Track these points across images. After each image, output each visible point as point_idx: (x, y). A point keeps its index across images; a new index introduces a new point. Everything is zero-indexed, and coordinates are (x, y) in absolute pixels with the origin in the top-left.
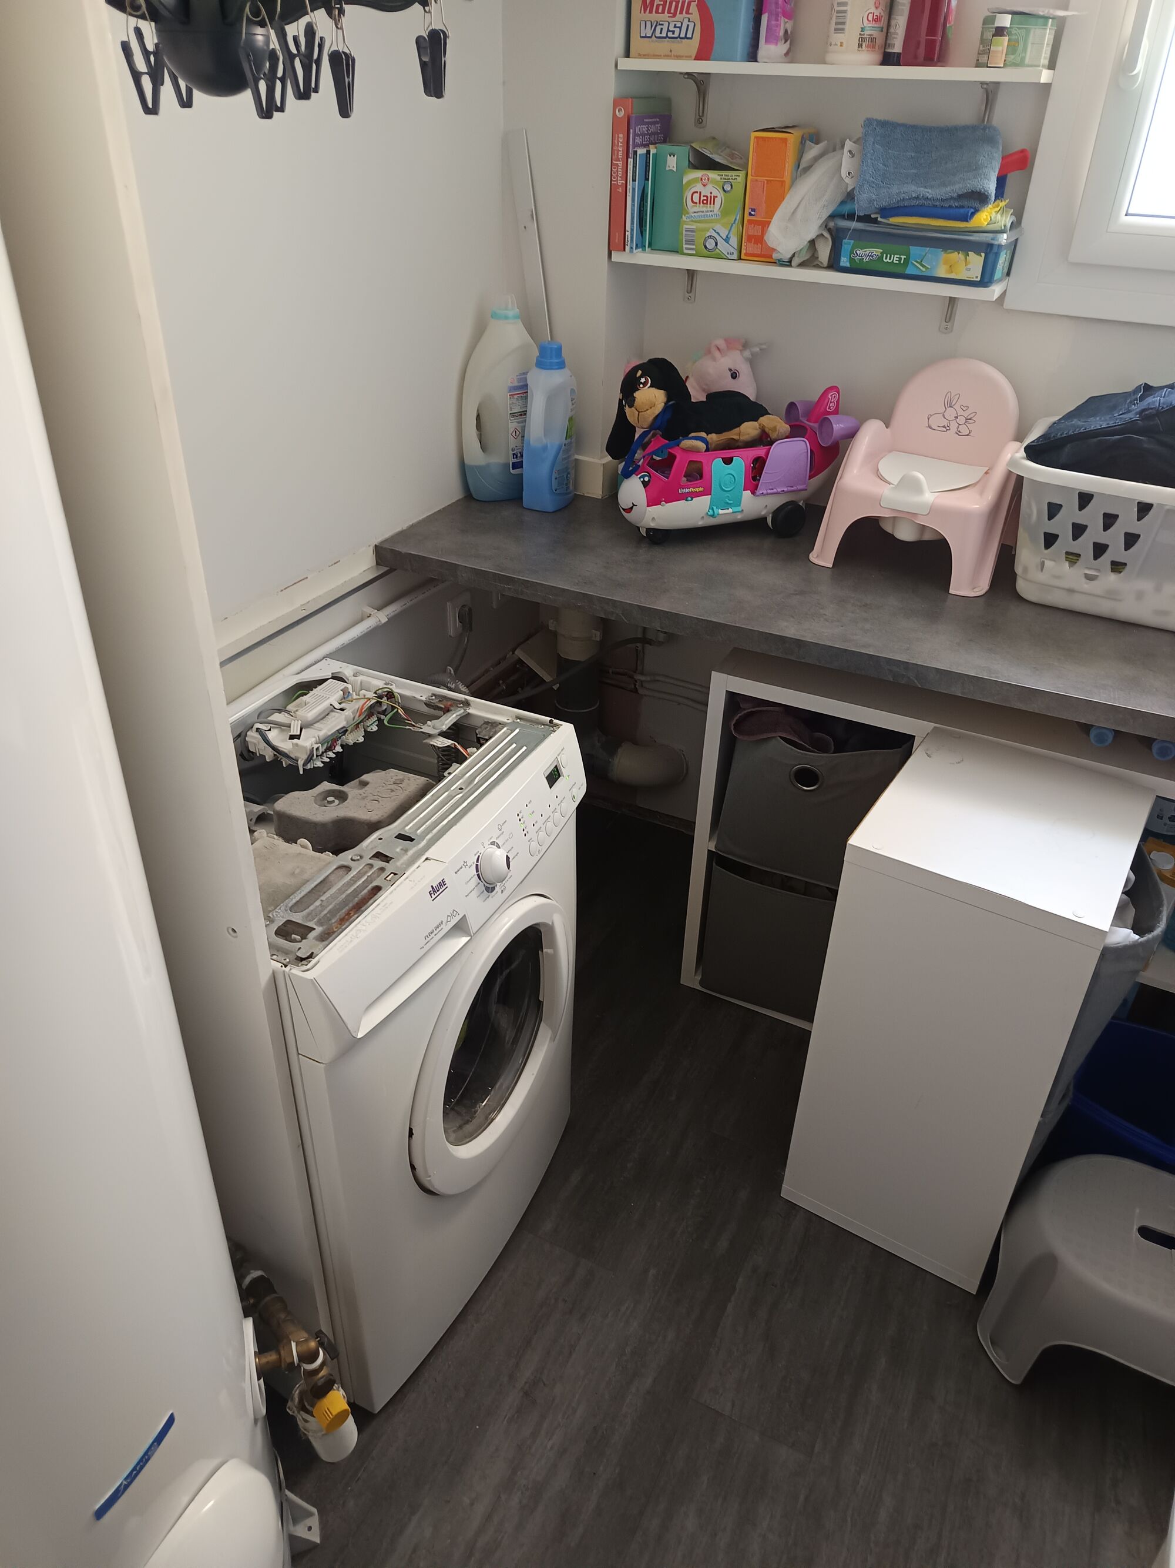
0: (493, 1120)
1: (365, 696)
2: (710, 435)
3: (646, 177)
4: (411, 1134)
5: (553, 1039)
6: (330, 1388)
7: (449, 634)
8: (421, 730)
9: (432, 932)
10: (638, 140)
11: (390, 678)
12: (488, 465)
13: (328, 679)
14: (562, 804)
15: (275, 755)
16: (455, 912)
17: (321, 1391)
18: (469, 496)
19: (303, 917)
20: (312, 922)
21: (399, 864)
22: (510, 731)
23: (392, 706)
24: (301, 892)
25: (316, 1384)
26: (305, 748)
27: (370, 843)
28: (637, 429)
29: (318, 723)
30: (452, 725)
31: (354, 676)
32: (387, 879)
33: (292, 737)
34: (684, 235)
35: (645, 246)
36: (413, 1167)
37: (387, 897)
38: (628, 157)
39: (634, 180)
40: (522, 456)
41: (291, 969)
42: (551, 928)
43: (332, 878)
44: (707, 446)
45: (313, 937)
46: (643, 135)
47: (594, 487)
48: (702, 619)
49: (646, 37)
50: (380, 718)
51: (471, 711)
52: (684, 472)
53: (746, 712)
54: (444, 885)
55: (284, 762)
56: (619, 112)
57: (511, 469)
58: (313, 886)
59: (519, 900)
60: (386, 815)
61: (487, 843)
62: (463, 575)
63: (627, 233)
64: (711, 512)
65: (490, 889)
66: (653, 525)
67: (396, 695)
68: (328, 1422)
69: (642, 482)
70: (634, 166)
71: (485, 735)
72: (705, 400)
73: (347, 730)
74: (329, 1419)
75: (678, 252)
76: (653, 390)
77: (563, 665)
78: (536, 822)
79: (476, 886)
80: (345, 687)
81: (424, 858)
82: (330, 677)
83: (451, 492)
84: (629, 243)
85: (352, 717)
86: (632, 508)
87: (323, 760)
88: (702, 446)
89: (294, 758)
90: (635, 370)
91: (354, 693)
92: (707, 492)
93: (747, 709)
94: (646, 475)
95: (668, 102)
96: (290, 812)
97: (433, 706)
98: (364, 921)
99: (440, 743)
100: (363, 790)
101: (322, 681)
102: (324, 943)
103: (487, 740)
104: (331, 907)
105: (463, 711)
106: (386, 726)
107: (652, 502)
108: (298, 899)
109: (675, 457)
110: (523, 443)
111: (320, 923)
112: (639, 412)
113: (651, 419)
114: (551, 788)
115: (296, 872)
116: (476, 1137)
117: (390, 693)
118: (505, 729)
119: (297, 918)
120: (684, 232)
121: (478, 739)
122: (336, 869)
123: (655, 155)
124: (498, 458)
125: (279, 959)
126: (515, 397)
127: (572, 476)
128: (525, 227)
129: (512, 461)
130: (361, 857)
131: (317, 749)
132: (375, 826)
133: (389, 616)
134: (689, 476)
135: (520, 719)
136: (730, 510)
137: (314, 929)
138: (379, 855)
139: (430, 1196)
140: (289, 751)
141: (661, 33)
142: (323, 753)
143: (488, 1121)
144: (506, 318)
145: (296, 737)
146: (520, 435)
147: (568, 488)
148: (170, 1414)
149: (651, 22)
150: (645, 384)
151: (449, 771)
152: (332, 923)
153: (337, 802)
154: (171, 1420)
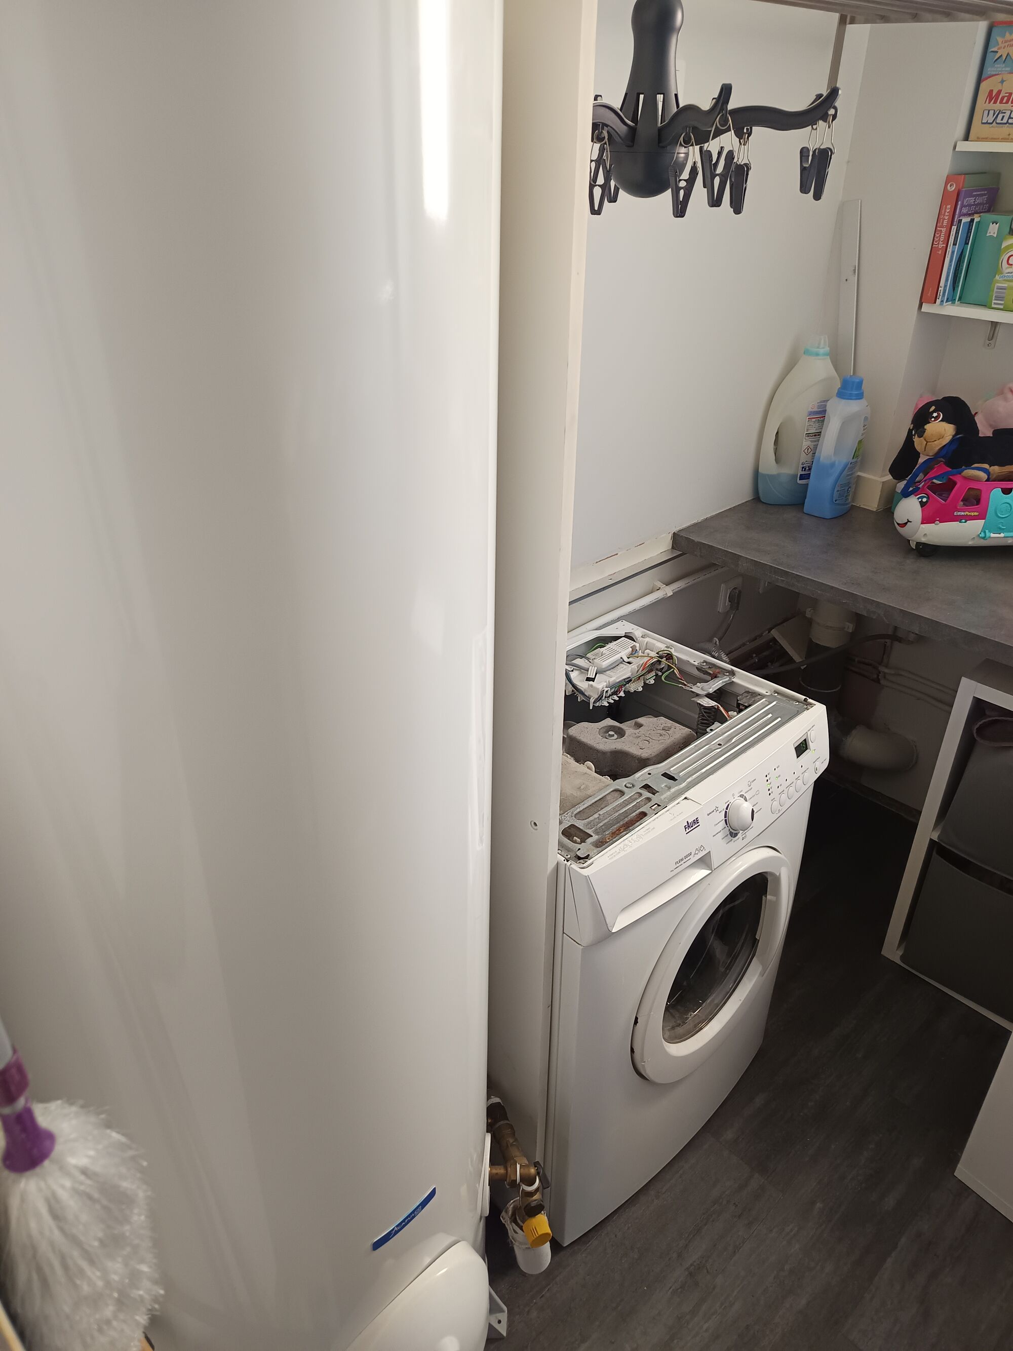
0: (701, 1029)
1: (648, 654)
2: (992, 467)
3: (966, 241)
4: (636, 1022)
5: (762, 974)
6: (539, 1212)
7: (718, 610)
8: (691, 689)
9: (682, 860)
10: (965, 210)
11: (670, 643)
12: (779, 475)
13: (622, 637)
14: (806, 774)
15: (573, 691)
16: (702, 848)
17: (533, 1211)
18: (757, 498)
19: (584, 824)
20: (591, 830)
21: (663, 797)
22: (768, 703)
23: (668, 665)
24: (584, 804)
25: (529, 1204)
26: (598, 689)
27: (641, 776)
28: (921, 455)
29: (610, 671)
30: (717, 690)
31: (642, 637)
32: (653, 808)
33: (588, 679)
34: (995, 292)
35: (955, 300)
36: (632, 1051)
37: (650, 823)
38: (952, 225)
39: (955, 244)
40: (810, 469)
41: (571, 864)
42: (777, 879)
43: (608, 798)
44: (988, 476)
45: (590, 842)
46: (970, 206)
47: (871, 500)
48: (962, 630)
49: (987, 123)
50: (658, 674)
51: (735, 680)
52: (962, 497)
53: (990, 719)
54: (698, 823)
55: (579, 698)
56: (950, 186)
57: (798, 479)
58: (594, 801)
59: (755, 849)
60: (654, 754)
61: (737, 795)
62: (744, 565)
63: (940, 289)
64: (982, 535)
65: (733, 834)
66: (923, 540)
67: (674, 657)
68: (534, 1239)
69: (920, 502)
70: (957, 233)
71: (745, 703)
72: (992, 436)
73: (631, 680)
74: (535, 1237)
75: (986, 306)
76: (944, 424)
77: (813, 649)
78: (781, 785)
79: (722, 830)
80: (634, 645)
81: (683, 797)
82: (623, 635)
83: (743, 494)
84: (941, 297)
85: (637, 670)
86: (906, 524)
87: (608, 701)
88: (984, 476)
89: (588, 696)
90: (929, 405)
91: (640, 651)
92: (982, 516)
93: (994, 716)
94: (924, 497)
95: (998, 176)
96: (580, 738)
97: (703, 671)
98: (630, 839)
99: (706, 703)
100: (638, 731)
101: (616, 638)
102: (598, 849)
103: (746, 707)
104: (606, 821)
105: (728, 679)
106: (663, 681)
107: (926, 520)
108: (581, 809)
109: (955, 484)
110: (813, 459)
111: (597, 833)
112: (927, 442)
113: (937, 448)
114: (798, 757)
115: (582, 787)
116: (685, 1040)
117: (670, 656)
118: (764, 700)
119: (580, 824)
120: (995, 290)
121: (738, 705)
122: (612, 791)
123: (979, 223)
124: (791, 469)
125: (563, 853)
126: (813, 420)
127: (852, 490)
128: (847, 280)
129: (800, 472)
130: (633, 786)
131: (607, 692)
132: (643, 763)
133: (674, 591)
134: (966, 501)
135: (777, 693)
136: (1002, 535)
137: (592, 836)
138: (647, 787)
139: (642, 1080)
140: (585, 690)
141: (1002, 120)
142: (610, 695)
143: (696, 1029)
144: (817, 355)
145: (591, 679)
146: (812, 452)
147: (847, 499)
148: (433, 1188)
149: (994, 111)
150: (936, 418)
151: (712, 727)
152: (606, 835)
153: (616, 736)
154: (433, 1193)
